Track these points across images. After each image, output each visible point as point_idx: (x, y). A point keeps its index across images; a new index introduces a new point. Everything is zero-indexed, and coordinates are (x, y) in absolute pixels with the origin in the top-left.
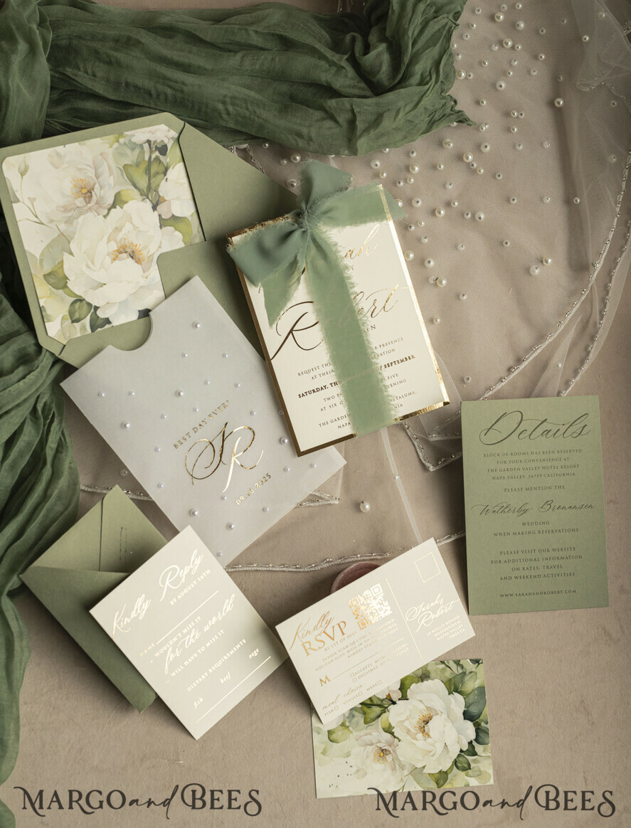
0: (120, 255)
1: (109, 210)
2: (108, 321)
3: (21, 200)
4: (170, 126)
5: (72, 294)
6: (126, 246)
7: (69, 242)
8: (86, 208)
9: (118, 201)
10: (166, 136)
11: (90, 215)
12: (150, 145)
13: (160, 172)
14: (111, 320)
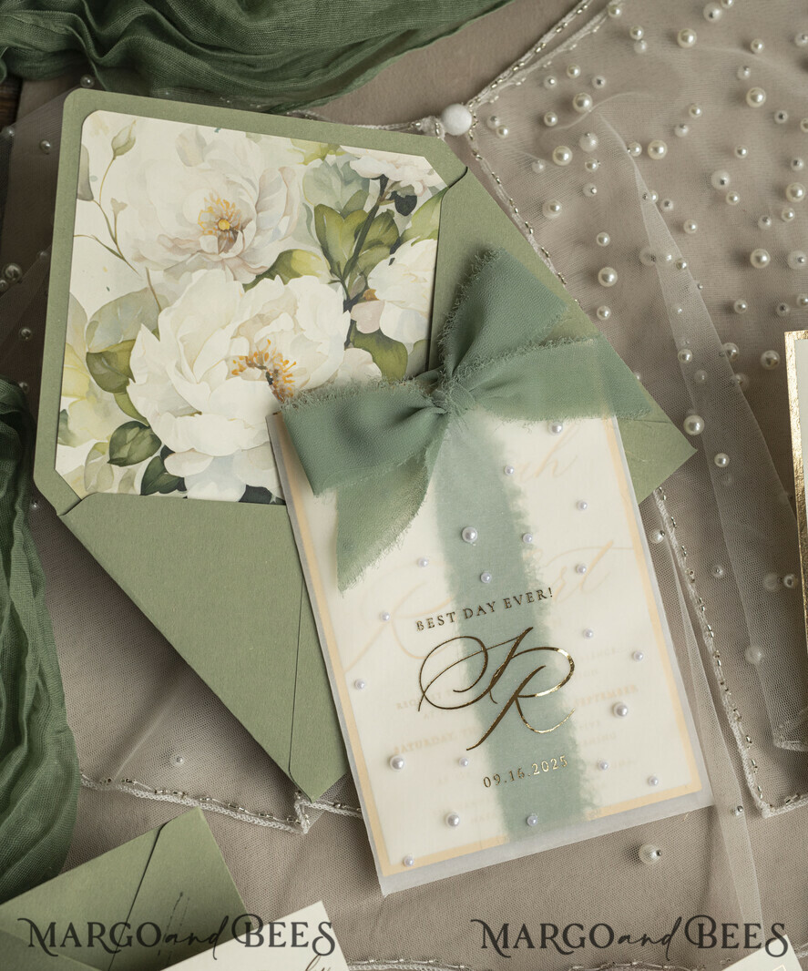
0: (249, 370)
1: (259, 277)
2: (180, 484)
3: (96, 198)
4: (436, 165)
5: (129, 407)
6: (267, 356)
7: (160, 310)
8: (215, 258)
9: (282, 267)
10: (422, 181)
11: (218, 271)
12: (383, 186)
13: (385, 242)
14: (187, 484)
